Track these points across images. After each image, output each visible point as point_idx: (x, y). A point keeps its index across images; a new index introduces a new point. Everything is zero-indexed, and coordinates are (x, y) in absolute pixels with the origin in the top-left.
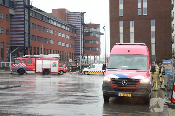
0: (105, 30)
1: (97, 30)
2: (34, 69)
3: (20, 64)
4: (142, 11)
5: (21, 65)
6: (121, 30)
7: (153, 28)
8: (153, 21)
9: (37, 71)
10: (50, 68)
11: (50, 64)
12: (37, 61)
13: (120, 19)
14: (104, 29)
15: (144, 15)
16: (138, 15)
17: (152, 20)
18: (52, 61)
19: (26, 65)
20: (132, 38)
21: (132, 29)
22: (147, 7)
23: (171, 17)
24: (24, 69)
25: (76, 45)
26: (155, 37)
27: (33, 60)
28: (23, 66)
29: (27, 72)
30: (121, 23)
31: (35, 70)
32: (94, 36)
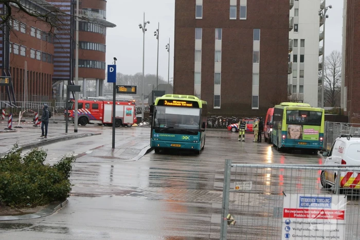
0: (158, 38)
1: (100, 16)
2: (101, 118)
3: (83, 109)
4: (238, 11)
5: (84, 112)
6: (198, 44)
7: (257, 46)
8: (257, 32)
9: (105, 121)
10: (122, 117)
11: (123, 110)
12: (106, 106)
13: (197, 24)
14: (155, 35)
15: (241, 19)
16: (231, 18)
17: (254, 30)
18: (126, 107)
19: (90, 111)
20: (217, 61)
21: (218, 44)
22: (246, 4)
23: (289, 27)
24: (88, 117)
25: (56, 55)
26: (259, 61)
27: (100, 104)
28: (86, 113)
29: (91, 121)
30: (199, 32)
31: (102, 120)
32: (94, 31)
